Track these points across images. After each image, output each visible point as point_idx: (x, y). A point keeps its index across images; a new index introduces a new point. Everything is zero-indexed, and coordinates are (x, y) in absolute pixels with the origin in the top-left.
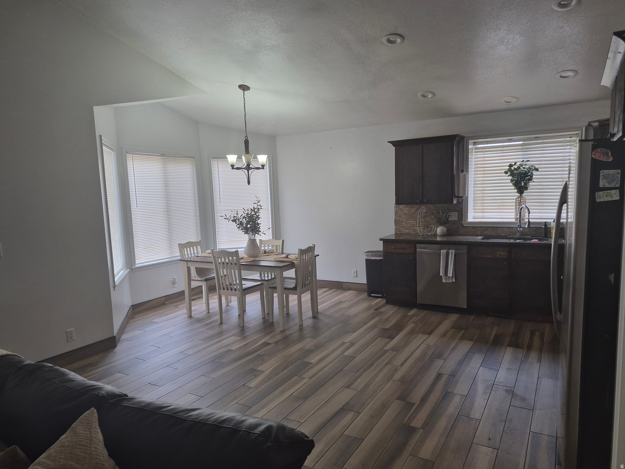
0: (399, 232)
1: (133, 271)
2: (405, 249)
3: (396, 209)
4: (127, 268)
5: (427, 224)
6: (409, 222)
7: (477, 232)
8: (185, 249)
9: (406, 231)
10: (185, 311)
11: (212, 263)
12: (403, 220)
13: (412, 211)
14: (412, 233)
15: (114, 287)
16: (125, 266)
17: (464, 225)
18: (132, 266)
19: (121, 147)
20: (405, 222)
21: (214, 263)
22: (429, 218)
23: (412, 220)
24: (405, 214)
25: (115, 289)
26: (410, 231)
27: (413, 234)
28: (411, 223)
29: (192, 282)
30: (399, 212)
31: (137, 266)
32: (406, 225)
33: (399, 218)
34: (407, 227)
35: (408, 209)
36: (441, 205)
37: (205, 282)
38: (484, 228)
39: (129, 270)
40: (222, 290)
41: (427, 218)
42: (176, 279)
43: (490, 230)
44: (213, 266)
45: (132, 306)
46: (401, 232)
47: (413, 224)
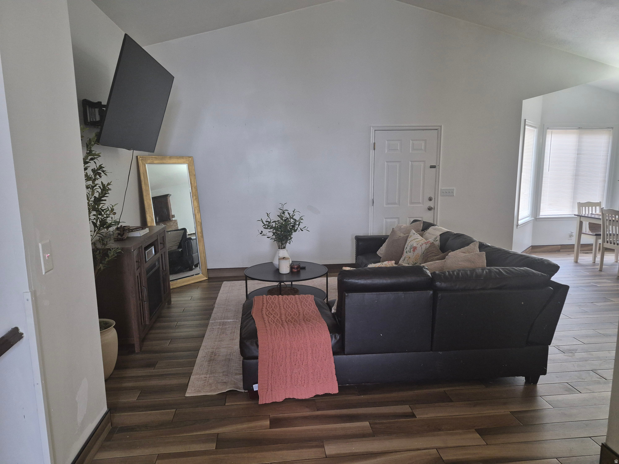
1: (537, 220)
4: (532, 217)
8: (584, 208)
10: (573, 258)
11: (600, 219)
15: (517, 226)
16: (531, 215)
18: (536, 216)
19: (544, 125)
21: (602, 219)
25: (518, 227)
29: (582, 235)
31: (541, 217)
37: (595, 236)
39: (533, 218)
40: (606, 243)
42: (573, 232)
44: (601, 222)
45: (532, 246)
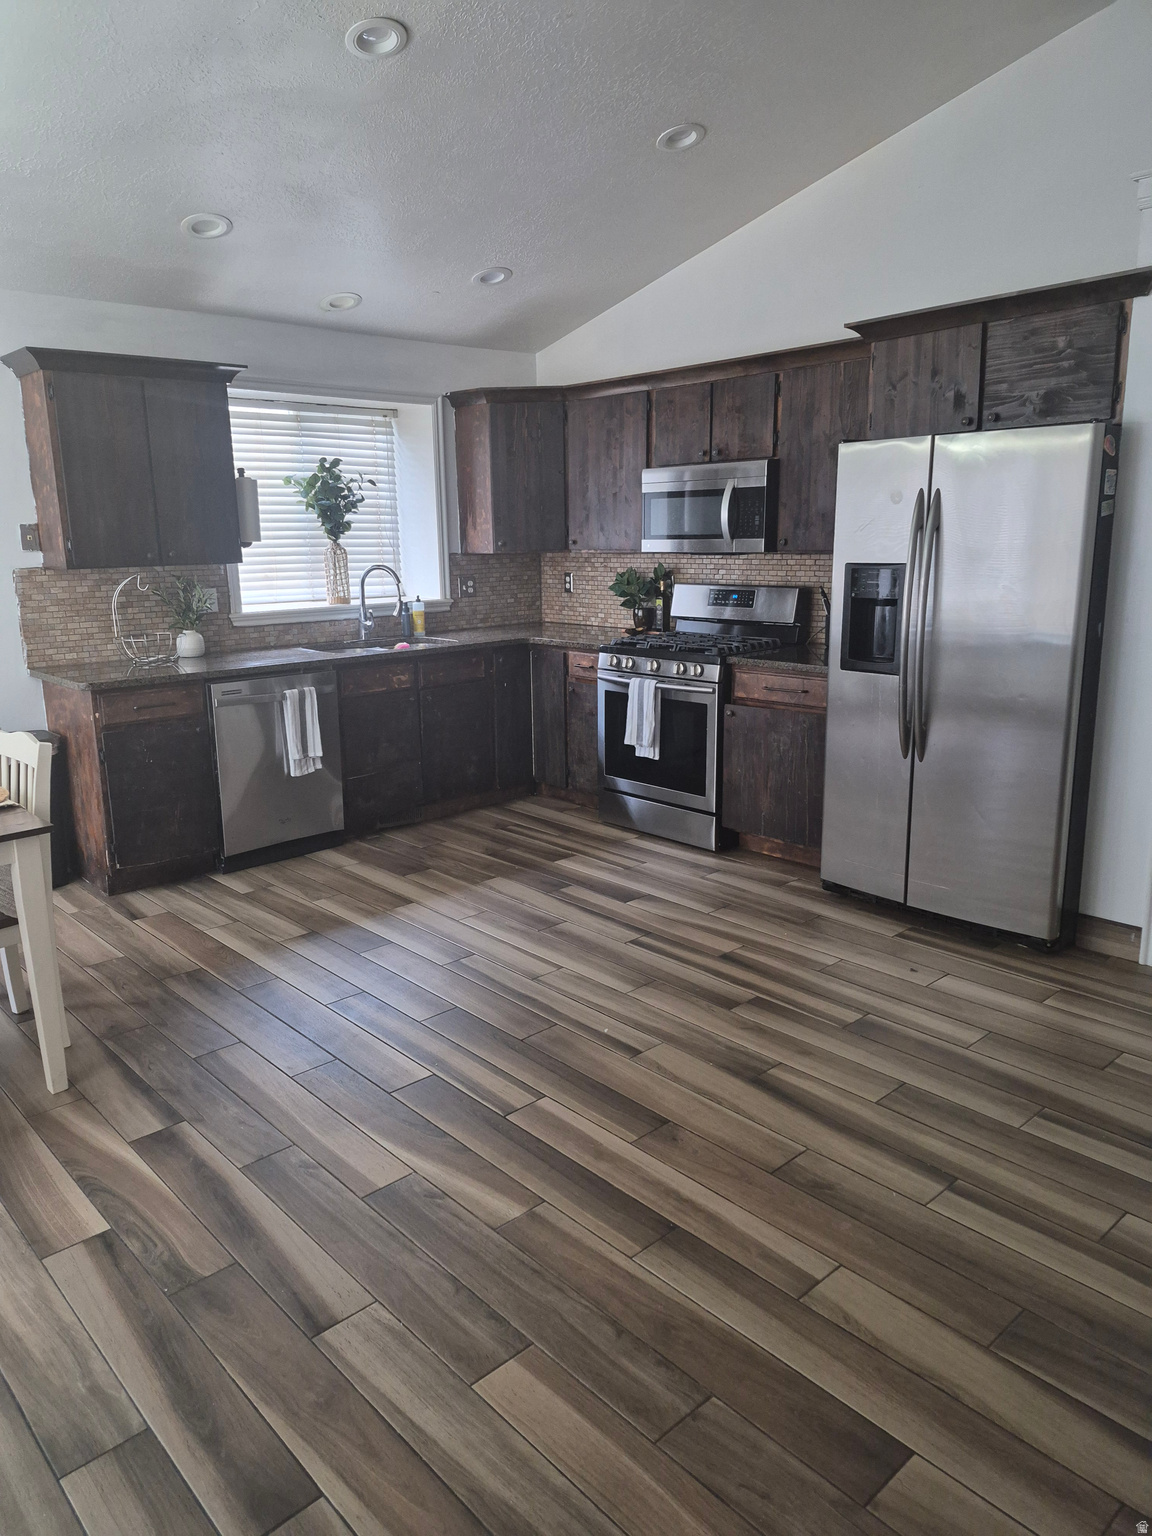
0: (44, 664)
2: (174, 704)
3: (20, 585)
5: (132, 628)
6: (76, 625)
7: (267, 640)
9: (68, 656)
12: (50, 621)
13: (79, 589)
14: (87, 660)
17: (235, 624)
20: (61, 627)
22: (136, 610)
23: (83, 619)
24: (59, 602)
26: (81, 655)
27: (91, 664)
28: (80, 631)
30: (34, 597)
32: (65, 638)
33: (36, 616)
34: (71, 644)
35: (65, 584)
36: (167, 568)
38: (281, 628)
41: (130, 610)
43: (295, 631)
46: (50, 663)
47: (90, 631)
